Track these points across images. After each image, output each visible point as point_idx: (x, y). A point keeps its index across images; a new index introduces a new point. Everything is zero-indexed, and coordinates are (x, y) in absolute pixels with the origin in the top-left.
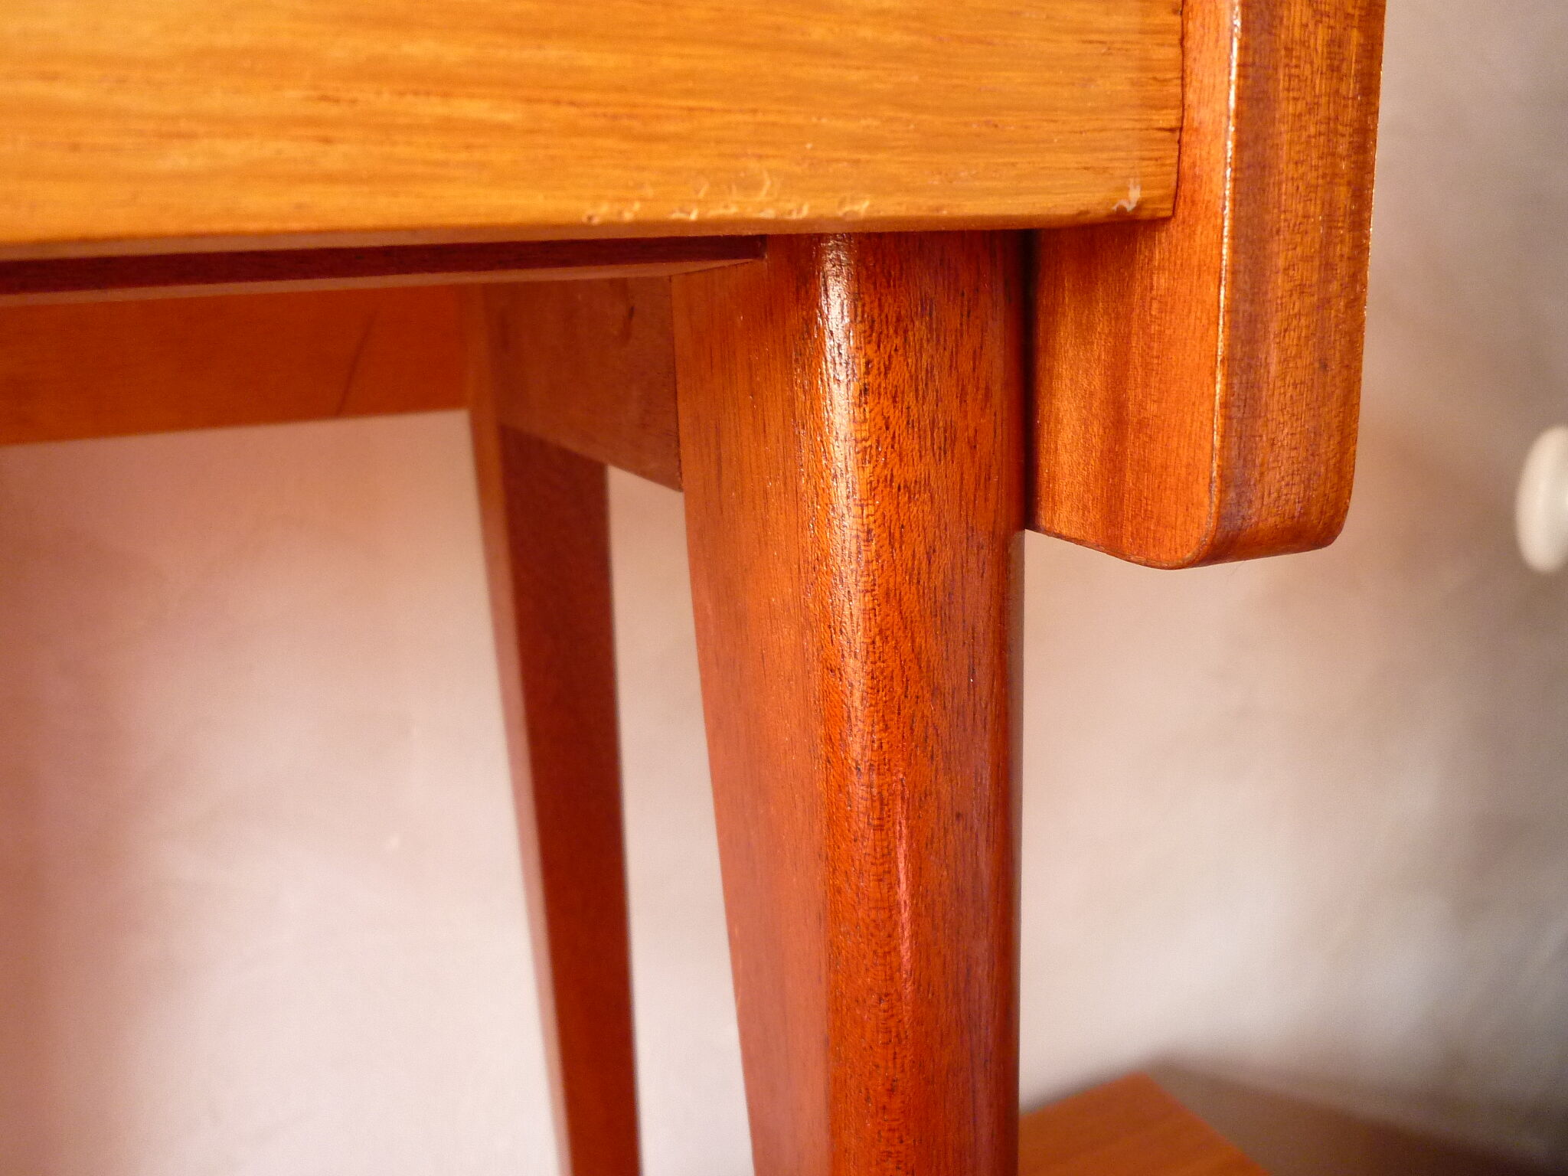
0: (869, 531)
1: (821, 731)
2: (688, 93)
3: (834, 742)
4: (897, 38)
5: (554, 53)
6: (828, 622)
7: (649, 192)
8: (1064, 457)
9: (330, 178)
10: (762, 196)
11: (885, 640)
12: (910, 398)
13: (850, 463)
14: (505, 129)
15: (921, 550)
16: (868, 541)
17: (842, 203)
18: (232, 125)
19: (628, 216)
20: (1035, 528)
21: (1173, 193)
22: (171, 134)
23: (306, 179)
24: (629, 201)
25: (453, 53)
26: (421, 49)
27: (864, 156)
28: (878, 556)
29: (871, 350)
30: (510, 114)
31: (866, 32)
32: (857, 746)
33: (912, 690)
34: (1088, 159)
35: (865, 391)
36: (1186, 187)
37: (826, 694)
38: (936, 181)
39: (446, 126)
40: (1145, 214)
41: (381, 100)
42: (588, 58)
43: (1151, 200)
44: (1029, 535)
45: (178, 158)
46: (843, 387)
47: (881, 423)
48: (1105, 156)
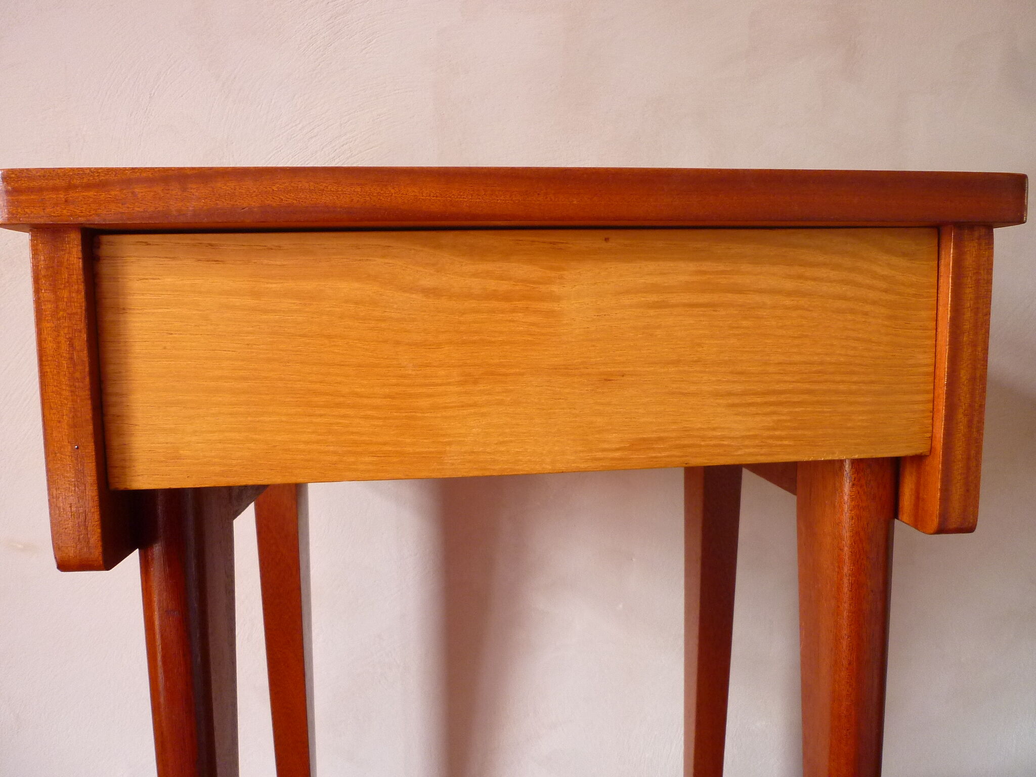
0: (853, 517)
1: (837, 565)
2: (823, 437)
3: (840, 568)
4: (865, 424)
5: (800, 432)
6: (841, 537)
7: (815, 455)
8: (905, 503)
9: (762, 455)
10: (836, 455)
11: (855, 543)
12: (865, 487)
13: (849, 501)
14: (790, 445)
15: (865, 523)
16: (852, 519)
17: (852, 456)
18: (747, 447)
19: (810, 460)
20: (897, 519)
21: (929, 450)
22: (739, 448)
23: (757, 455)
24: (811, 457)
25: (783, 433)
26: (777, 433)
27: (857, 447)
28: (855, 523)
29: (856, 475)
30: (792, 443)
31: (859, 424)
32: (846, 570)
33: (862, 557)
34: (907, 445)
35: (853, 485)
36: (933, 450)
37: (839, 556)
38: (873, 451)
39: (780, 446)
40: (923, 454)
41: (770, 441)
42: (806, 433)
43: (924, 452)
44: (896, 520)
45: (739, 453)
46: (848, 483)
47: (857, 492)
48: (913, 443)
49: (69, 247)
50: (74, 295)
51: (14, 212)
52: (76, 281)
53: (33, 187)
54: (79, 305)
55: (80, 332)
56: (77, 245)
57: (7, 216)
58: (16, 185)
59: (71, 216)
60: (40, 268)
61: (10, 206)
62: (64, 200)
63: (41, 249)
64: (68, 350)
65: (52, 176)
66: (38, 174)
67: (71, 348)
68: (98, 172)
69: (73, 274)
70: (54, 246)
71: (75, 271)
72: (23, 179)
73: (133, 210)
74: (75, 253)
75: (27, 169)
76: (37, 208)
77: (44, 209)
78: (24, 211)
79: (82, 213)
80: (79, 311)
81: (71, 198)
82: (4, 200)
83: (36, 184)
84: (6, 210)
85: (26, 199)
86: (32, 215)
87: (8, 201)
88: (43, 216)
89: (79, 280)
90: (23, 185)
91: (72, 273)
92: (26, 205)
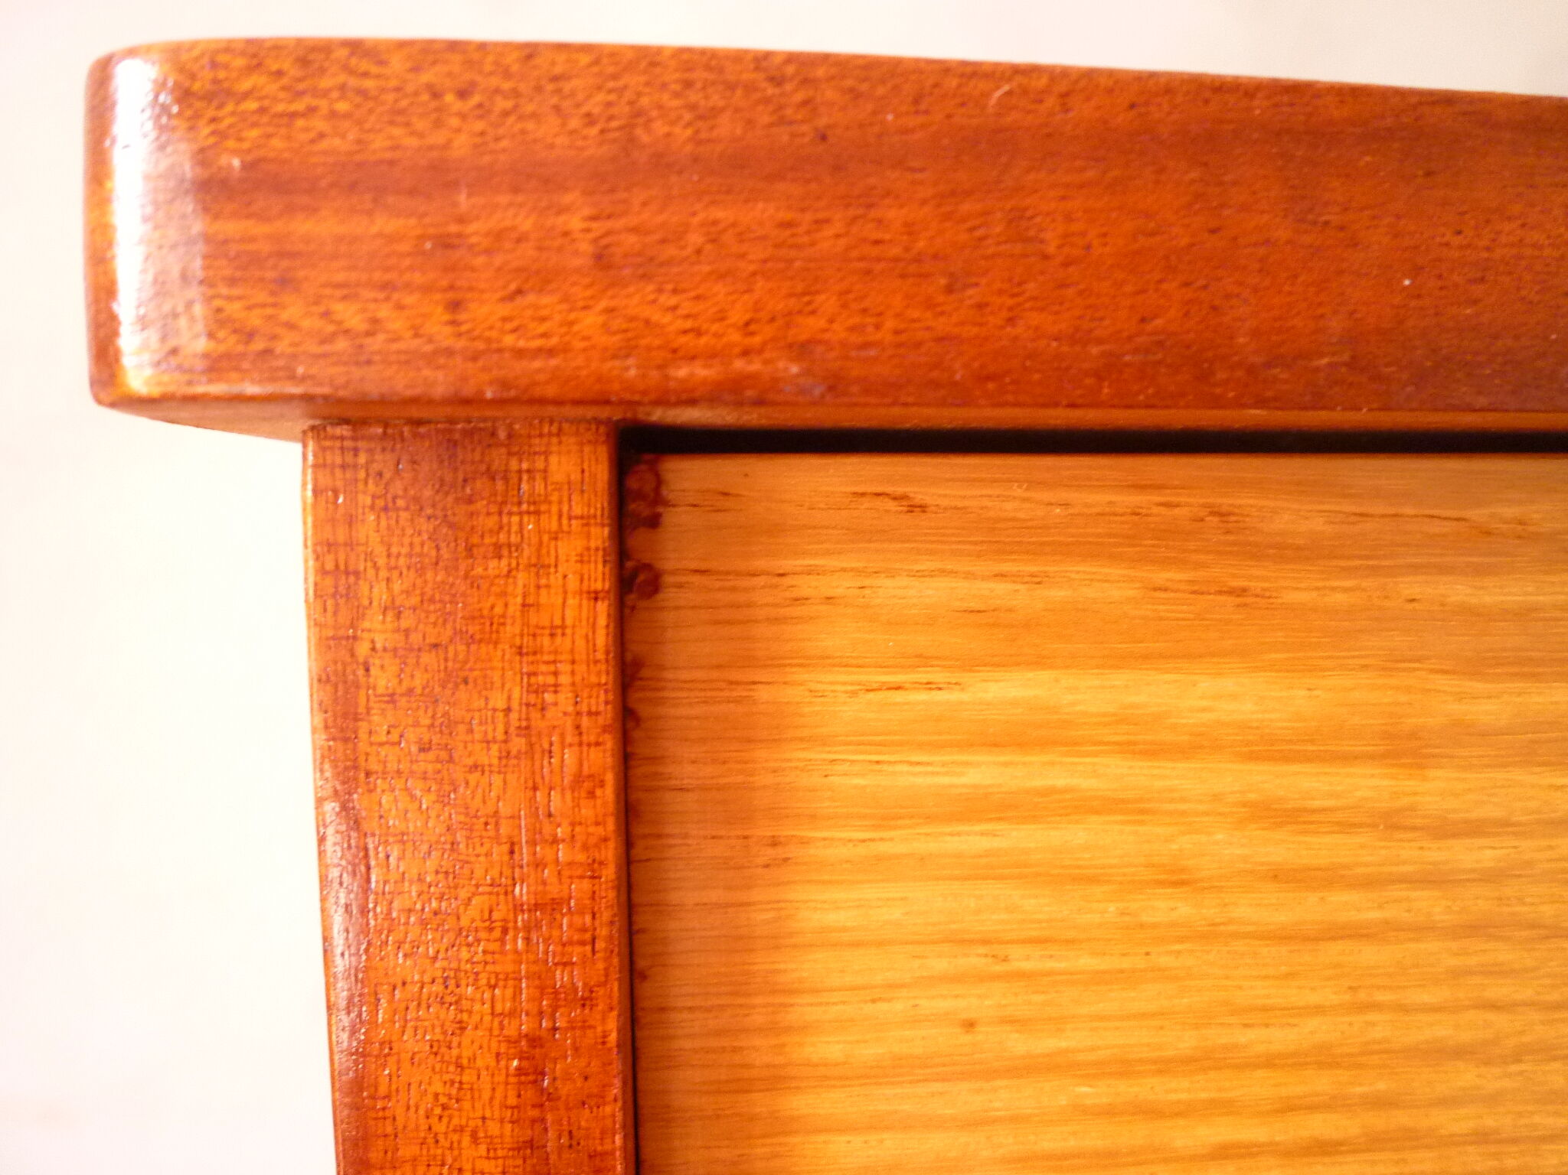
49: (540, 532)
50: (557, 802)
51: (255, 320)
52: (569, 722)
53: (392, 163)
54: (581, 857)
55: (586, 1002)
56: (586, 520)
57: (202, 344)
58: (276, 143)
59: (627, 350)
60: (363, 649)
61: (232, 282)
62: (585, 247)
63: (375, 539)
64: (512, 1101)
65: (516, 93)
66: (426, 77)
67: (529, 1094)
68: (806, 82)
69: (556, 688)
70: (452, 526)
71: (565, 668)
72: (323, 104)
73: (1011, 321)
74: (569, 568)
75: (355, 47)
76: (409, 300)
77: (455, 306)
78: (326, 314)
79: (698, 332)
80: (580, 888)
81: (632, 239)
82: (190, 242)
83: (412, 142)
84: (198, 309)
85: (340, 239)
86: (377, 343)
87: (216, 248)
88: (449, 352)
89: (585, 721)
90: (324, 145)
91: (551, 680)
92: (340, 277)
